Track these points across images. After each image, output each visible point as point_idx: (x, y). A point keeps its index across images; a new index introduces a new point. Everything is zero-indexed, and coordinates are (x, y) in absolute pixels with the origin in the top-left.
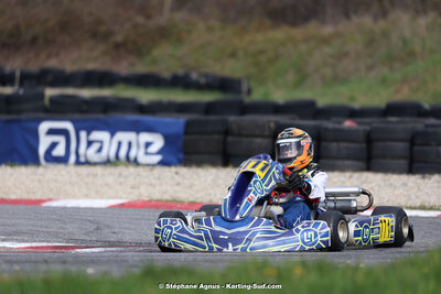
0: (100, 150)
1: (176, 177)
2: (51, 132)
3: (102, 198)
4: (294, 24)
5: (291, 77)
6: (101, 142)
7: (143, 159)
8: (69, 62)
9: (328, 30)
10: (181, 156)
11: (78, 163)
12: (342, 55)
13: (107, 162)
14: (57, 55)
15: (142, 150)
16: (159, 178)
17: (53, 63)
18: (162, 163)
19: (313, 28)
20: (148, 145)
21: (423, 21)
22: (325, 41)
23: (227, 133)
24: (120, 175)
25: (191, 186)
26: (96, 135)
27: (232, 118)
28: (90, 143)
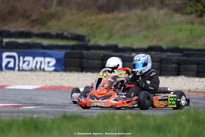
0: (28, 65)
1: (62, 77)
2: (8, 57)
3: (30, 85)
4: (108, 12)
5: (106, 35)
6: (29, 61)
7: (46, 69)
8: (13, 27)
9: (122, 15)
10: (63, 68)
11: (19, 70)
12: (128, 26)
13: (31, 70)
14: (8, 24)
15: (46, 65)
16: (54, 77)
17: (6, 28)
18: (55, 71)
19: (115, 14)
20: (49, 63)
21: (162, 12)
22: (121, 20)
23: (82, 58)
24: (38, 75)
25: (68, 80)
26: (27, 58)
27: (85, 52)
28: (24, 62)
